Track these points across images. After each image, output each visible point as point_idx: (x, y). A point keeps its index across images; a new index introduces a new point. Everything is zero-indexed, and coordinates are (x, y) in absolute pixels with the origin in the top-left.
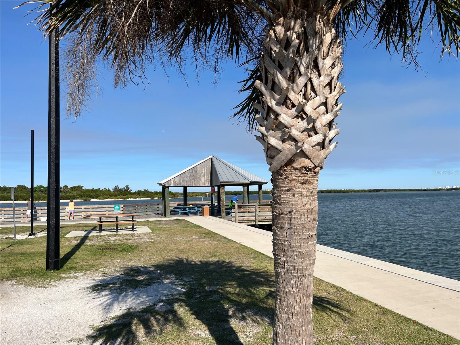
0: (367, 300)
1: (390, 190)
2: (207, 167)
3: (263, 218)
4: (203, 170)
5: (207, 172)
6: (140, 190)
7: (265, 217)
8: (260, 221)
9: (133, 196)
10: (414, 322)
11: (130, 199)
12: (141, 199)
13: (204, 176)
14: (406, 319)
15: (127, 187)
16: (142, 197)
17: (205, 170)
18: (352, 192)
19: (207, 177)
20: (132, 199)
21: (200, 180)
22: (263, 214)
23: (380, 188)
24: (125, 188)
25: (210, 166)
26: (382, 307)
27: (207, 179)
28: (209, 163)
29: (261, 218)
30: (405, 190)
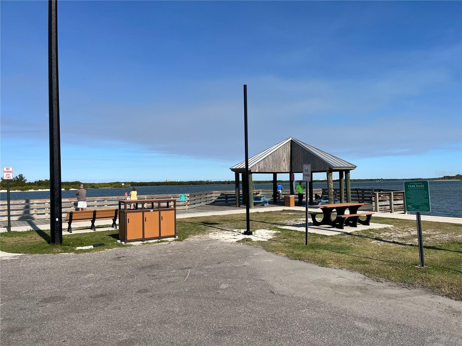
2: (287, 151)
4: (284, 154)
5: (287, 157)
6: (41, 180)
9: (33, 187)
11: (30, 191)
12: (44, 190)
13: (284, 161)
15: (21, 176)
16: (45, 189)
17: (286, 154)
19: (287, 162)
20: (32, 190)
21: (281, 165)
24: (18, 177)
25: (290, 149)
27: (287, 164)
28: (289, 146)
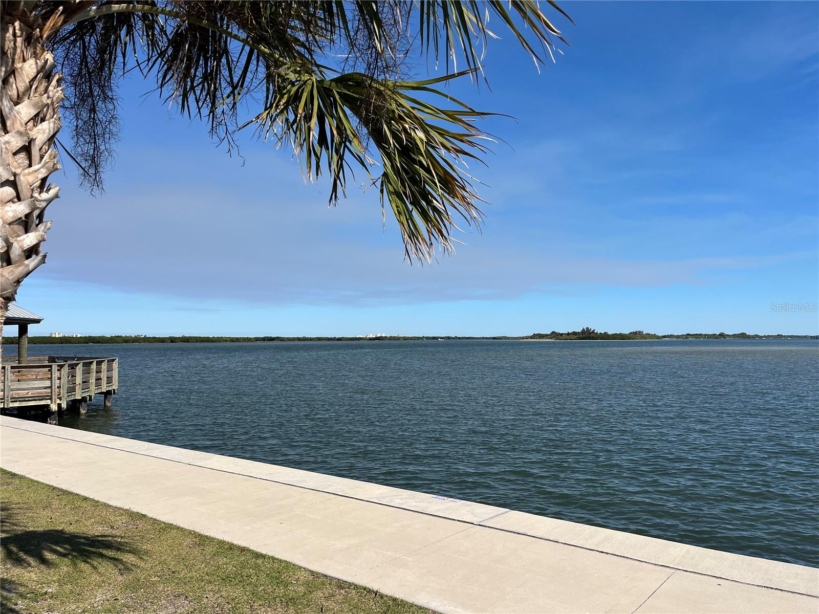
0: (178, 528)
1: (289, 339)
3: (22, 393)
7: (27, 391)
8: (14, 400)
10: (243, 550)
14: (232, 547)
18: (226, 341)
22: (24, 385)
23: (273, 336)
26: (199, 535)
29: (18, 394)
30: (311, 339)
